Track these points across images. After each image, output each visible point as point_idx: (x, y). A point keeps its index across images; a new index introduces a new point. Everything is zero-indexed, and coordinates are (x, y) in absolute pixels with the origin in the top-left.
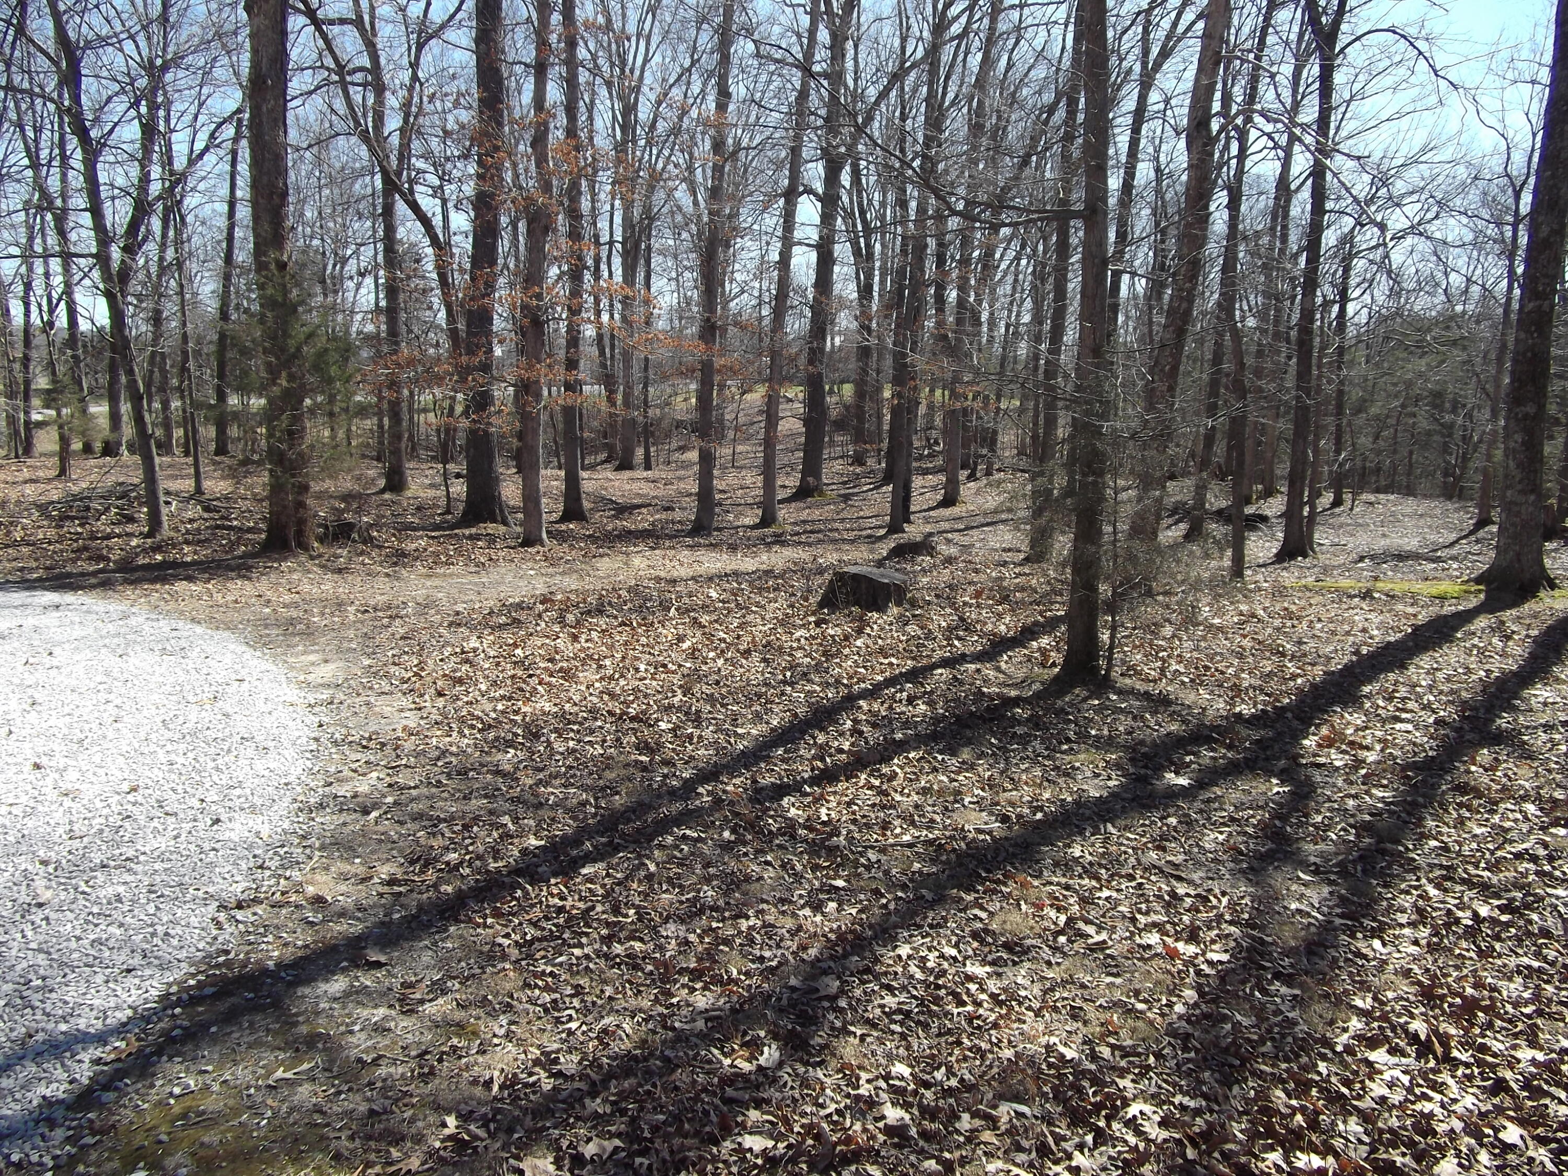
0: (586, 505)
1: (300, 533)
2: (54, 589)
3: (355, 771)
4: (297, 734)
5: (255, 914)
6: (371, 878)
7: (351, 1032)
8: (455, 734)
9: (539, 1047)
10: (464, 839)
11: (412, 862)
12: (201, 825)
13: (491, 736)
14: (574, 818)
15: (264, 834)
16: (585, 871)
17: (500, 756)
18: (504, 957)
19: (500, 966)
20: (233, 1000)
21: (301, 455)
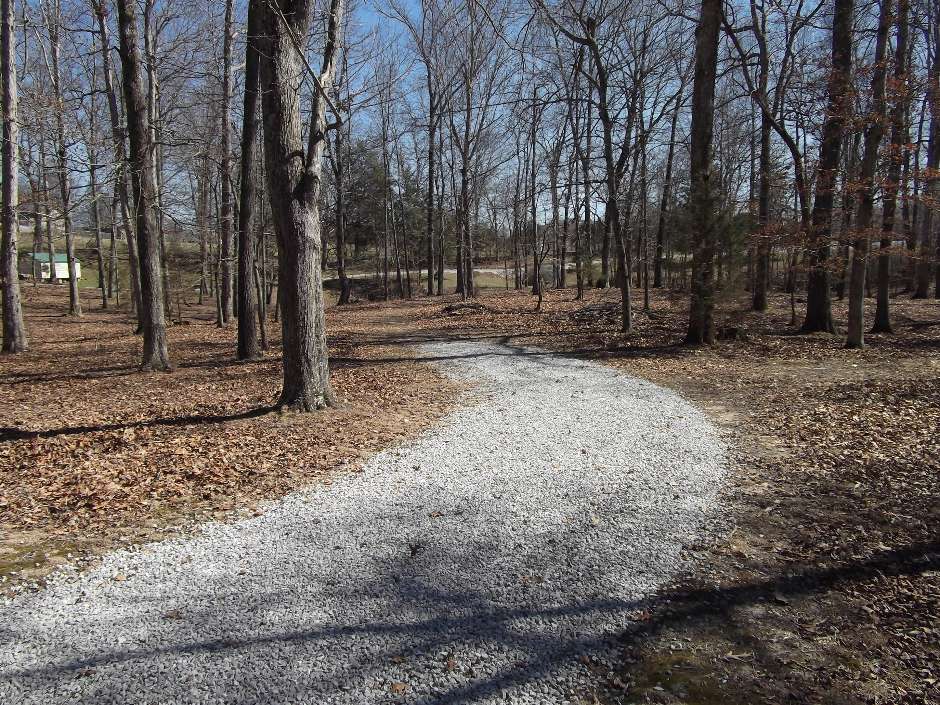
0: (892, 322)
1: (706, 333)
2: (579, 358)
3: (753, 480)
4: (716, 452)
5: (704, 555)
6: (771, 548)
7: (771, 642)
8: (816, 466)
9: (905, 689)
10: (831, 535)
11: (797, 544)
12: (669, 498)
13: (843, 470)
14: (913, 537)
15: (704, 510)
16: (925, 575)
17: (850, 485)
18: (870, 620)
19: (867, 625)
20: (698, 603)
21: (710, 288)
